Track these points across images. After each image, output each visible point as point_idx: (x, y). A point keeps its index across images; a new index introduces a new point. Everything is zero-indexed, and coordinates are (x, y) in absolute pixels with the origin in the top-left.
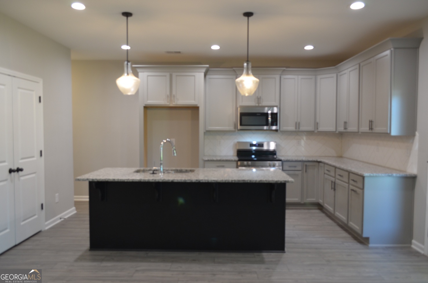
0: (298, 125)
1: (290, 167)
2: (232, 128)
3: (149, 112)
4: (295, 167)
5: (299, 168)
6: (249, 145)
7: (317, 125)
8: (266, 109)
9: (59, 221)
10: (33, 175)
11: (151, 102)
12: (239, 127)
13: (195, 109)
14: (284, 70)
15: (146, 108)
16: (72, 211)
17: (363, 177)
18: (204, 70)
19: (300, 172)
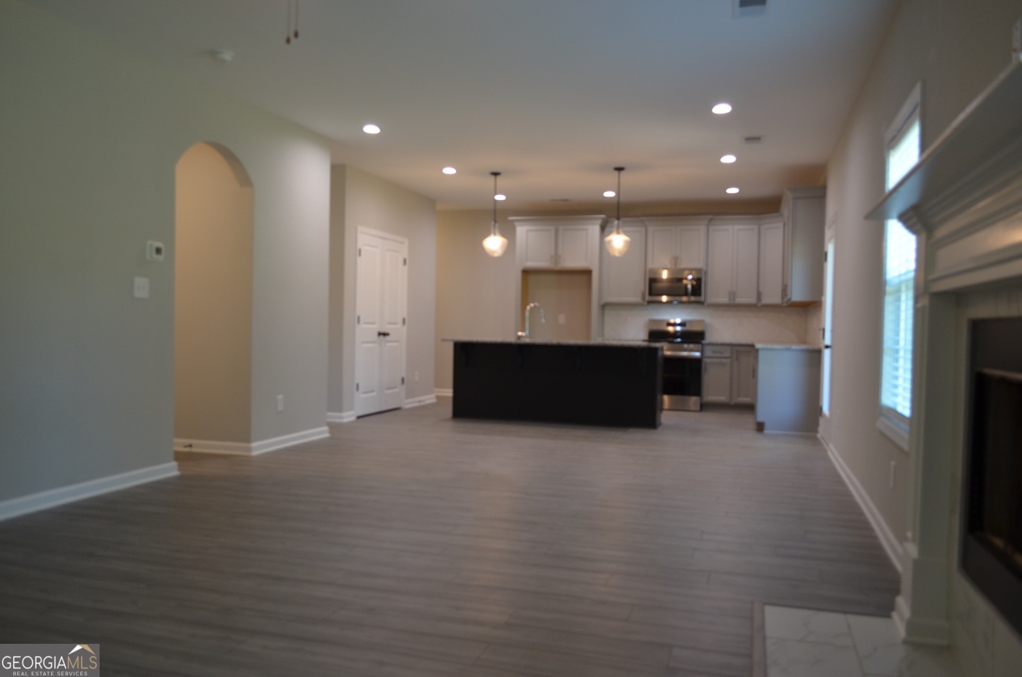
0: (732, 295)
1: (714, 352)
2: (638, 299)
3: (532, 278)
4: (721, 353)
5: (728, 354)
6: (665, 324)
7: (759, 295)
8: (686, 272)
9: (417, 404)
10: (396, 344)
11: (531, 264)
12: (648, 298)
13: (587, 273)
14: (711, 220)
15: (526, 273)
16: (430, 399)
17: (757, 351)
18: (599, 222)
19: (728, 360)
